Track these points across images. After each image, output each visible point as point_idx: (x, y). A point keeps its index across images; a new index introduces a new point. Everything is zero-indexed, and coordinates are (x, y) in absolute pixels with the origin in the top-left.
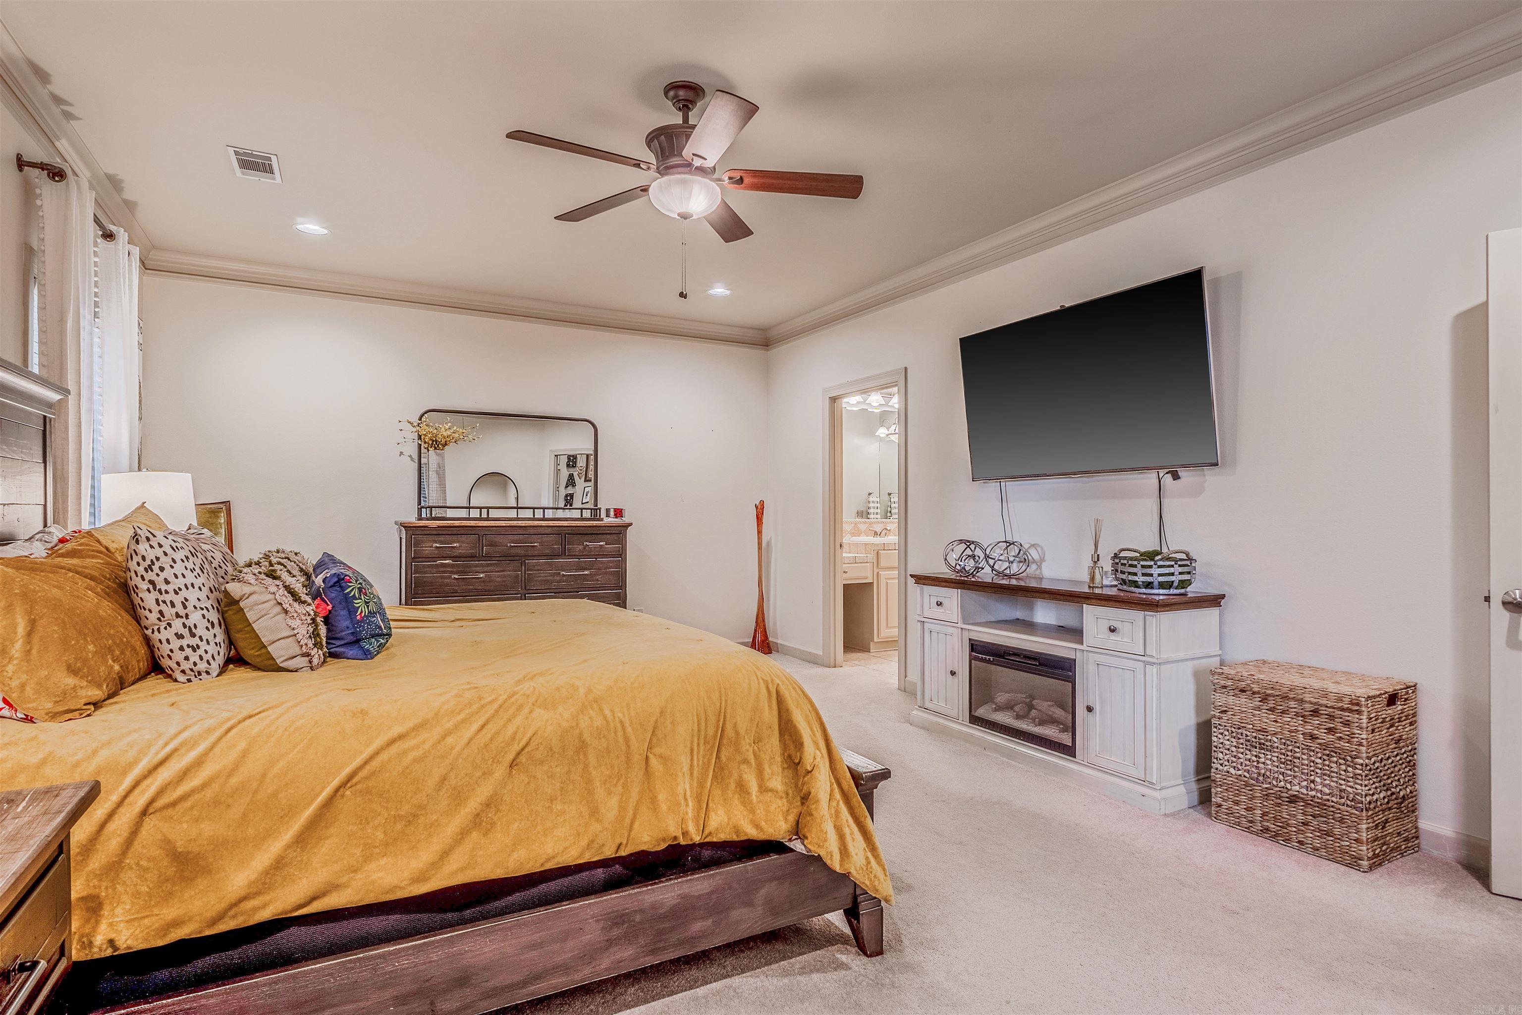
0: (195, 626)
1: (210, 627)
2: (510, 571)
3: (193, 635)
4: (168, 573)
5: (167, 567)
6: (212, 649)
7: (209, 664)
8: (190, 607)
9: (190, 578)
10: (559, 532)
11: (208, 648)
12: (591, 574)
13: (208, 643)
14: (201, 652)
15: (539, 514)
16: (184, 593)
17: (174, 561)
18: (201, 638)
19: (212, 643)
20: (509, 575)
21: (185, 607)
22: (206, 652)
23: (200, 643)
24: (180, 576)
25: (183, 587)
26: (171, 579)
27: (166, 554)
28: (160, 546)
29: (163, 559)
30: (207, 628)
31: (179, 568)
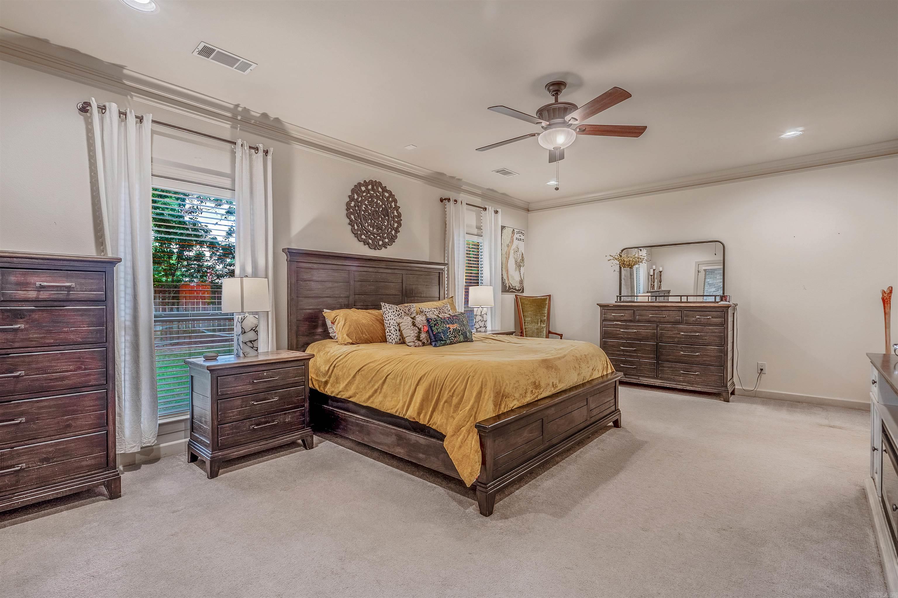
0: (391, 330)
1: (395, 330)
2: (650, 330)
3: (390, 332)
4: (387, 316)
5: (387, 314)
6: (394, 337)
7: (392, 340)
8: (391, 325)
9: (392, 317)
10: (680, 310)
11: (393, 336)
12: (701, 335)
13: (394, 335)
14: (391, 337)
15: (684, 299)
16: (390, 321)
17: (389, 312)
18: (392, 334)
19: (395, 335)
20: (649, 332)
21: (389, 325)
22: (392, 337)
23: (391, 335)
24: (389, 316)
25: (390, 319)
26: (387, 317)
27: (387, 310)
28: (386, 308)
29: (386, 311)
30: (394, 331)
31: (390, 314)
